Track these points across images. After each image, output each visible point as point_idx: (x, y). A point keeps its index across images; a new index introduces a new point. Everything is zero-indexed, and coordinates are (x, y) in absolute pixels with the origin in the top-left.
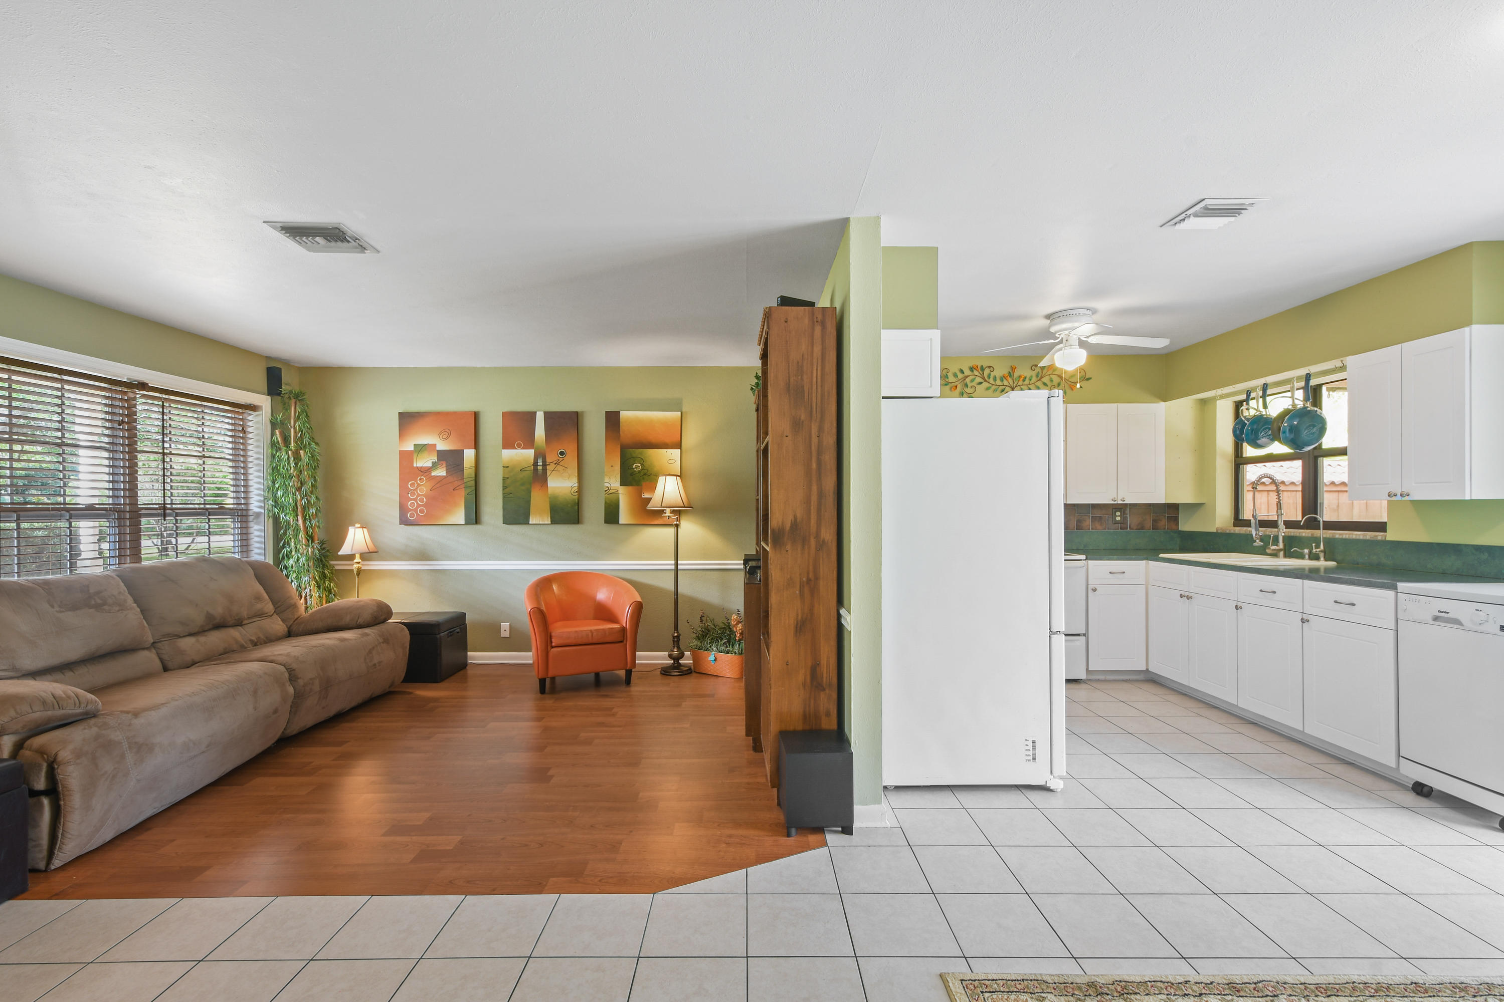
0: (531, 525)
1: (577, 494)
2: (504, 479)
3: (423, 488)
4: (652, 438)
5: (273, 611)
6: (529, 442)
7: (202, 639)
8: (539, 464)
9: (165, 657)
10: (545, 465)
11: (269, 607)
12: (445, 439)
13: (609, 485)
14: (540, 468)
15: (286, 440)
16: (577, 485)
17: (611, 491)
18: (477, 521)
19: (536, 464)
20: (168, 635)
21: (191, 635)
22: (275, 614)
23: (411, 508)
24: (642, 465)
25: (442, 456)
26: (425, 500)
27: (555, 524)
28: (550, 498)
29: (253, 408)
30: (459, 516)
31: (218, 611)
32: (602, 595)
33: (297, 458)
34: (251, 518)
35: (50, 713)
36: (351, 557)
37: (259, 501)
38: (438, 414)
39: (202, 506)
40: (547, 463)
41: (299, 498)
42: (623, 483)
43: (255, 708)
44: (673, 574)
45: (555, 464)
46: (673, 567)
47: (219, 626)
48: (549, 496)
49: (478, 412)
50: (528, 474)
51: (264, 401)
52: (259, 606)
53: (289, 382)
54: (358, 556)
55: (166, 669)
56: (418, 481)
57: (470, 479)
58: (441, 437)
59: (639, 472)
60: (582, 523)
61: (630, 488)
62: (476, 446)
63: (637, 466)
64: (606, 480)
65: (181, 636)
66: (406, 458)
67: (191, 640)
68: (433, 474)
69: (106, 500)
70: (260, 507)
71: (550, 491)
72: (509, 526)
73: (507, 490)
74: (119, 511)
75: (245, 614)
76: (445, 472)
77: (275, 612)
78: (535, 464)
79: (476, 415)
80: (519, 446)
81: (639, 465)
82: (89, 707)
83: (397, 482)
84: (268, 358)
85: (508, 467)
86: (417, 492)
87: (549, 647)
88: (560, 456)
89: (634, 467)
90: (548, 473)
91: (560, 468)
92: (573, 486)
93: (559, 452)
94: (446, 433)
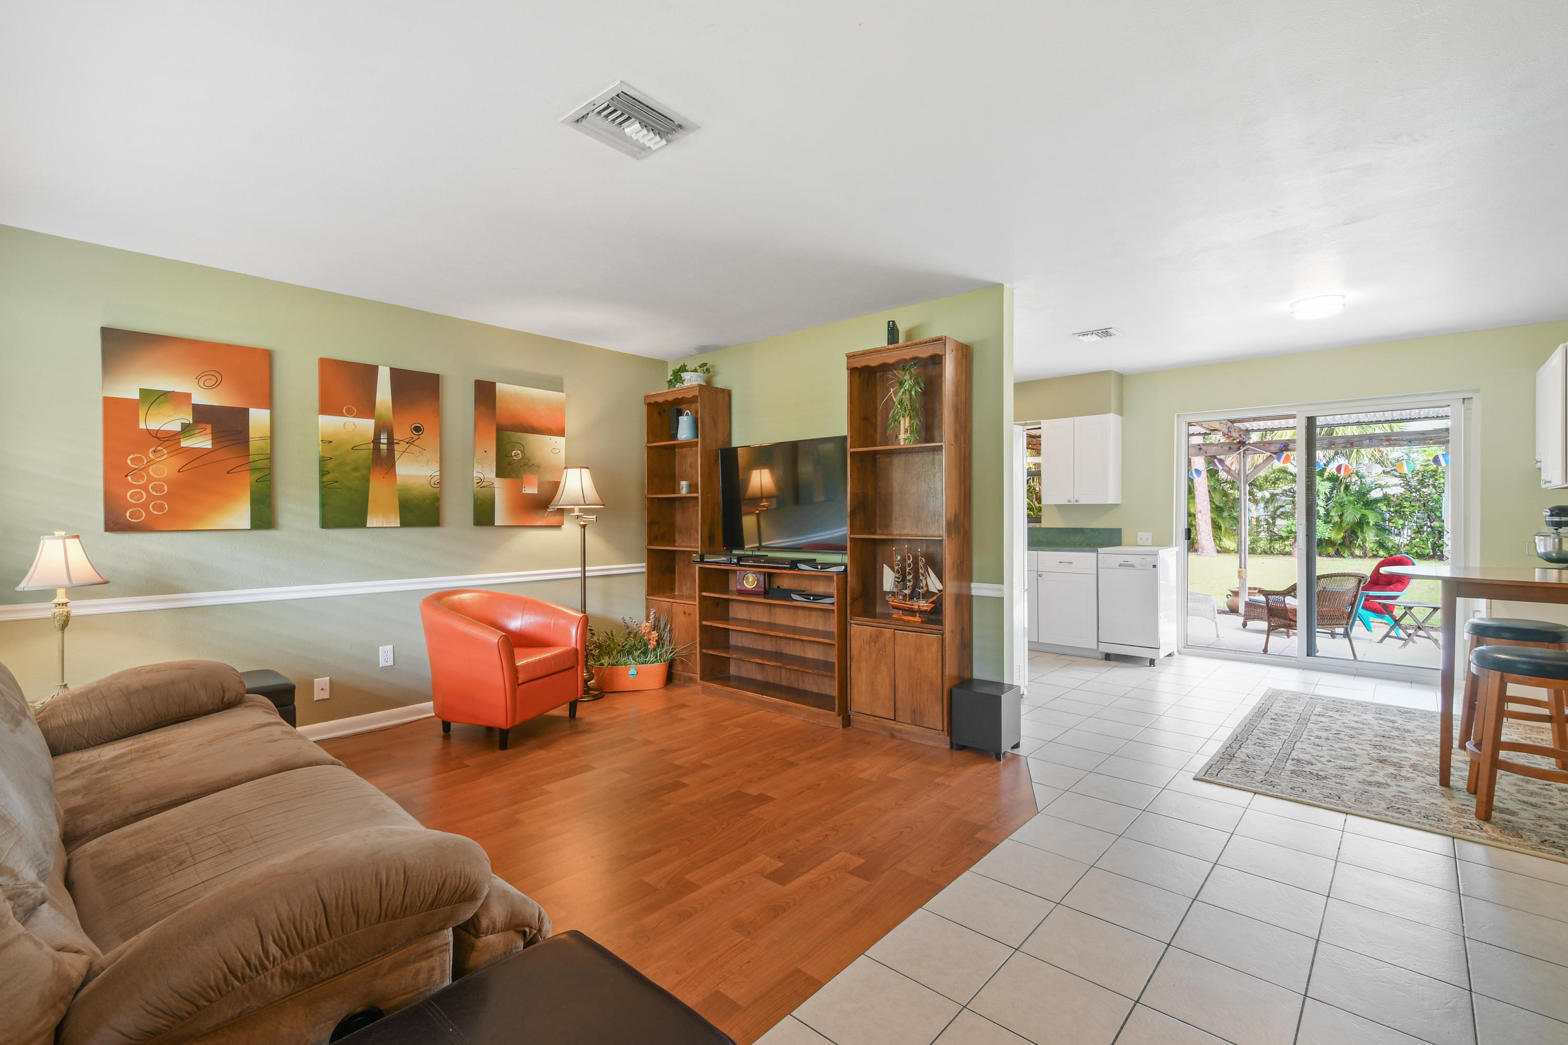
0: (369, 529)
1: (438, 485)
2: (323, 461)
3: (161, 468)
4: (535, 422)
6: (367, 407)
8: (381, 441)
10: (391, 443)
12: (209, 386)
13: (481, 476)
14: (384, 447)
16: (438, 473)
17: (485, 484)
18: (271, 524)
19: (378, 441)
23: (133, 501)
24: (522, 452)
25: (202, 415)
26: (167, 488)
27: (405, 526)
28: (398, 490)
30: (238, 516)
36: (46, 594)
40: (395, 441)
42: (499, 474)
44: (579, 583)
45: (407, 443)
46: (579, 575)
48: (398, 488)
49: (269, 350)
50: (366, 454)
54: (61, 592)
56: (151, 455)
57: (261, 457)
58: (201, 383)
59: (519, 461)
60: (441, 525)
61: (508, 480)
62: (271, 405)
63: (516, 454)
64: (477, 469)
66: (120, 410)
68: (185, 443)
71: (399, 481)
72: (330, 530)
76: (210, 442)
78: (376, 441)
79: (265, 355)
80: (350, 413)
81: (519, 452)
83: (98, 453)
85: (331, 442)
86: (149, 474)
88: (414, 432)
89: (513, 454)
90: (397, 455)
91: (413, 449)
92: (434, 475)
93: (413, 426)
94: (211, 377)
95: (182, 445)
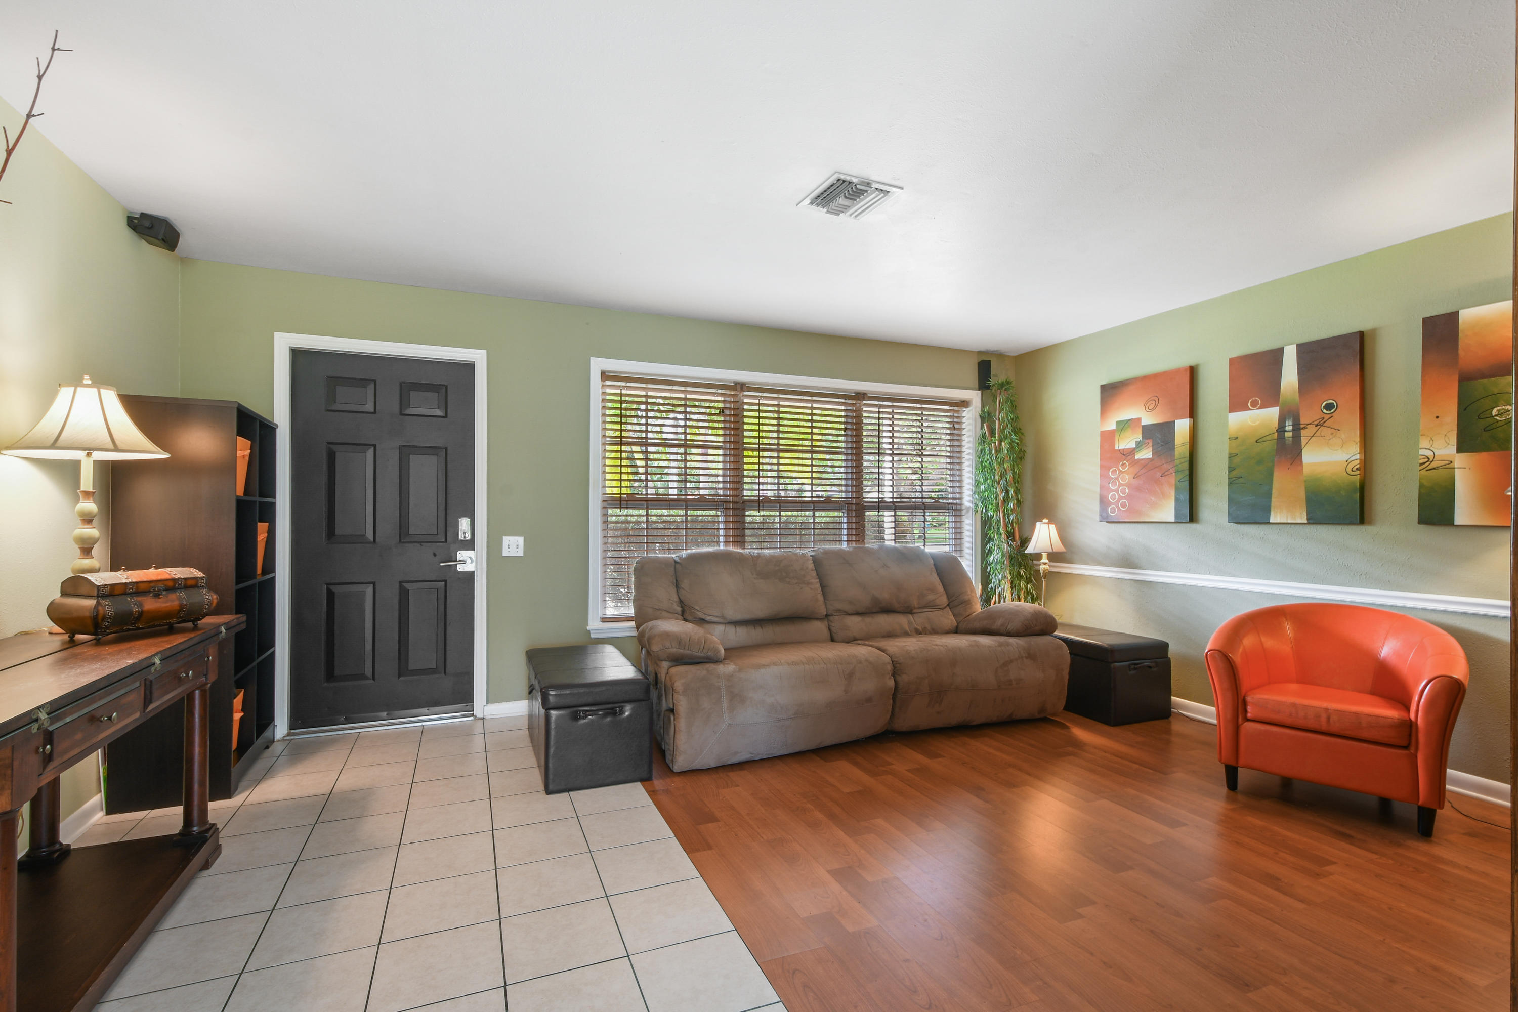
0: (1271, 526)
1: (1358, 472)
2: (1231, 457)
3: (1124, 476)
5: (946, 605)
6: (1271, 395)
7: (868, 620)
8: (1287, 428)
9: (833, 629)
10: (1297, 428)
11: (944, 600)
12: (1153, 409)
13: (1429, 454)
14: (1289, 435)
15: (992, 433)
16: (1359, 456)
17: (1433, 465)
18: (1193, 518)
19: (1282, 429)
20: (839, 611)
21: (858, 614)
22: (948, 607)
23: (1111, 501)
25: (1148, 432)
26: (1127, 491)
27: (1313, 523)
28: (1305, 481)
29: (964, 404)
30: (1167, 511)
31: (885, 595)
32: (1390, 648)
33: (999, 450)
34: (964, 512)
36: (1037, 557)
37: (969, 496)
38: (1145, 379)
39: (921, 501)
40: (1302, 426)
41: (999, 492)
42: (1464, 447)
43: (846, 692)
45: (1316, 426)
47: (887, 610)
48: (1305, 478)
49: (1197, 366)
50: (1269, 446)
51: (974, 396)
52: (931, 597)
53: (998, 374)
54: (1045, 555)
55: (833, 640)
56: (1120, 467)
57: (1183, 460)
58: (1147, 408)
60: (1370, 523)
61: (1484, 455)
62: (1193, 413)
64: (1424, 443)
65: (850, 613)
66: (1108, 438)
67: (856, 619)
68: (1137, 457)
69: (843, 495)
70: (969, 501)
71: (1306, 470)
72: (1239, 526)
73: (1234, 473)
74: (848, 504)
75: (915, 603)
76: (1151, 453)
77: (948, 605)
78: (1281, 429)
79: (1193, 372)
80: (1254, 405)
83: (1097, 469)
84: (980, 353)
85: (1237, 438)
86: (1119, 481)
87: (1240, 720)
88: (1325, 411)
89: (1494, 412)
90: (1304, 441)
91: (1324, 431)
92: (1352, 459)
93: (1324, 405)
94: (1151, 402)
95: (1136, 458)
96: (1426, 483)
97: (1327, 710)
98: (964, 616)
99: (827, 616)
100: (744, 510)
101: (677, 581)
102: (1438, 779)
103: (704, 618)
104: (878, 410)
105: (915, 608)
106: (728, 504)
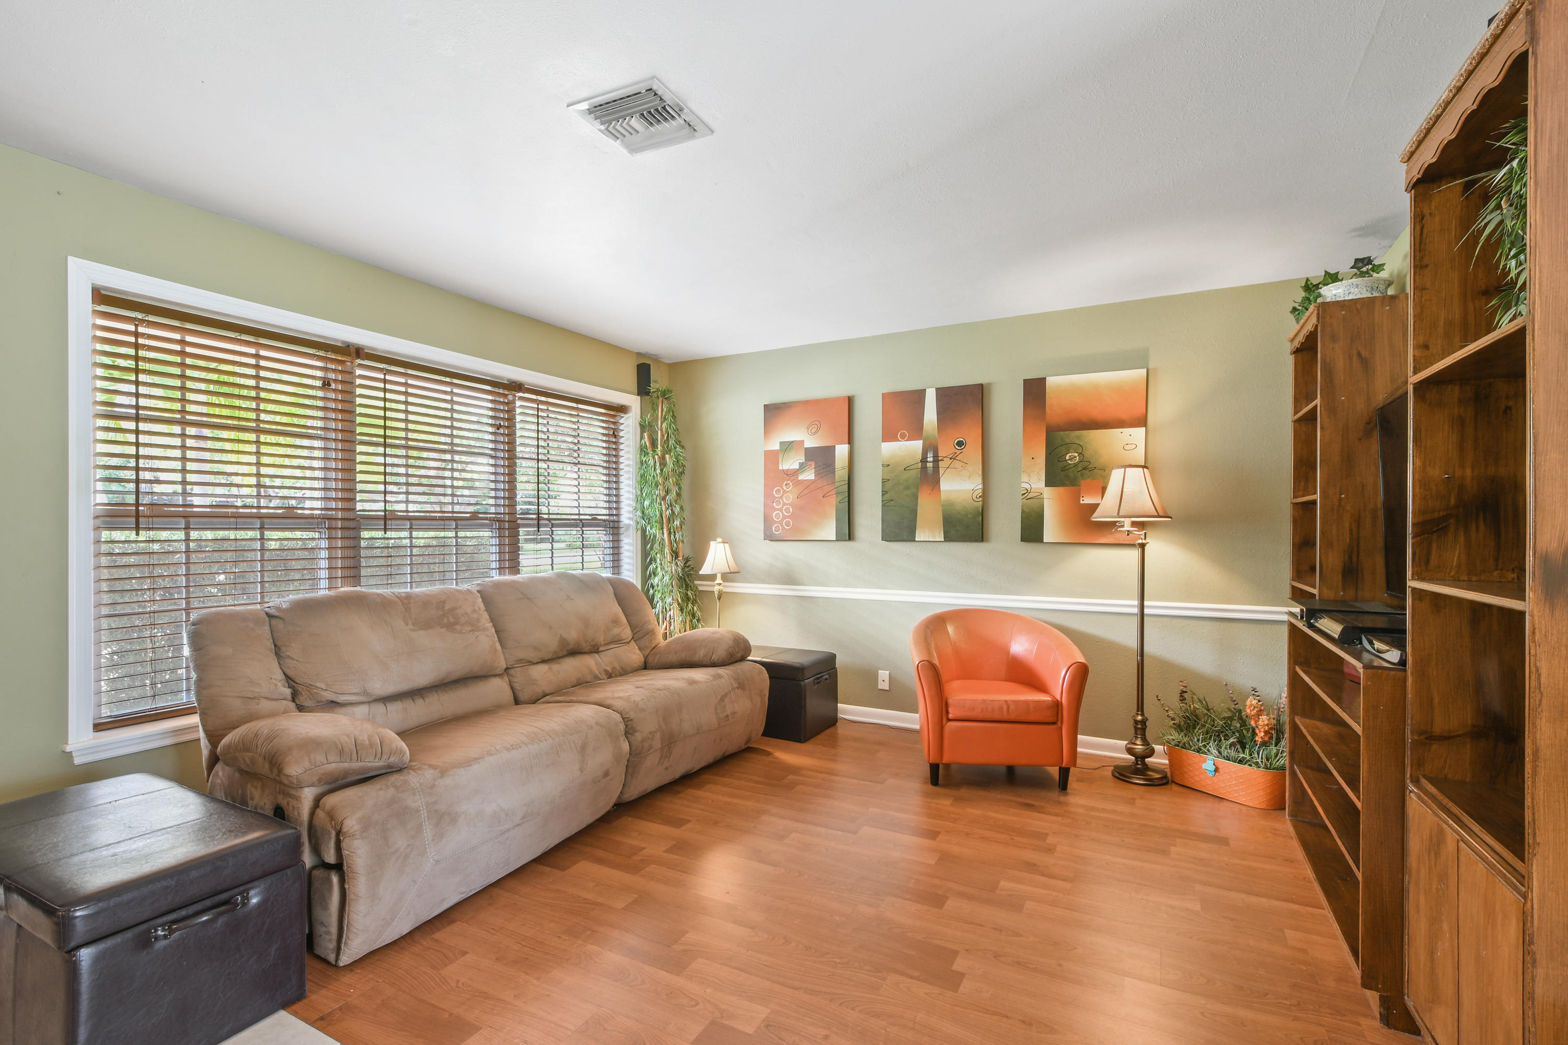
0: (917, 543)
1: (981, 499)
2: (884, 481)
3: (788, 496)
4: (1097, 413)
5: (630, 639)
6: (916, 430)
7: (555, 667)
8: (928, 459)
9: (516, 686)
10: (936, 460)
11: (627, 633)
12: (815, 433)
13: (1028, 486)
14: (930, 465)
15: (654, 444)
16: (981, 486)
17: (1031, 495)
18: (850, 537)
20: (520, 661)
21: (543, 661)
23: (776, 519)
24: (1080, 454)
25: (811, 454)
26: (791, 510)
27: (949, 541)
28: (943, 506)
29: (623, 409)
30: (829, 530)
31: (572, 635)
32: (1020, 646)
33: (663, 464)
34: (622, 531)
35: (346, 765)
36: (712, 577)
37: (629, 512)
38: (806, 403)
39: (577, 517)
40: (940, 458)
41: (664, 509)
42: (1049, 483)
43: (581, 770)
44: (1135, 622)
45: (951, 459)
46: (1136, 610)
47: (575, 652)
48: (942, 503)
49: (853, 396)
50: (915, 474)
51: (633, 401)
52: (616, 631)
53: (658, 381)
54: (719, 576)
55: (517, 702)
56: (784, 487)
57: (842, 483)
58: (809, 432)
59: (1076, 465)
60: (987, 541)
61: (1061, 489)
62: (850, 441)
63: (1072, 457)
64: (1024, 478)
65: (535, 662)
66: (771, 458)
67: (543, 668)
68: (801, 477)
70: (630, 519)
71: (943, 496)
72: (889, 543)
73: (887, 496)
74: (499, 521)
75: (601, 639)
76: (814, 475)
77: (632, 638)
78: (924, 460)
79: (850, 401)
80: (903, 437)
81: (1076, 454)
82: (392, 759)
83: (761, 488)
84: (639, 354)
85: (889, 465)
86: (783, 500)
87: (944, 721)
88: (957, 447)
89: (1067, 457)
90: (941, 471)
91: (956, 464)
92: (976, 488)
93: (956, 442)
94: (814, 426)
95: (799, 479)
96: (1026, 510)
97: (1006, 702)
98: (650, 649)
99: (507, 669)
100: (358, 529)
101: (275, 646)
102: (1074, 743)
103: (335, 699)
104: (536, 406)
105: (601, 645)
106: (334, 522)
